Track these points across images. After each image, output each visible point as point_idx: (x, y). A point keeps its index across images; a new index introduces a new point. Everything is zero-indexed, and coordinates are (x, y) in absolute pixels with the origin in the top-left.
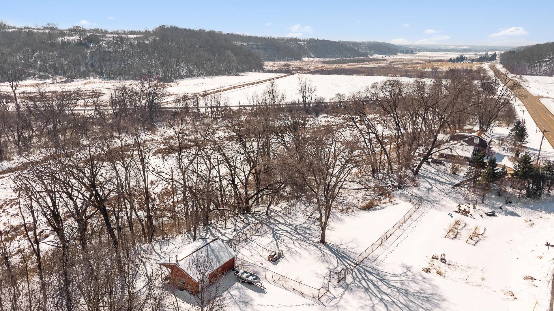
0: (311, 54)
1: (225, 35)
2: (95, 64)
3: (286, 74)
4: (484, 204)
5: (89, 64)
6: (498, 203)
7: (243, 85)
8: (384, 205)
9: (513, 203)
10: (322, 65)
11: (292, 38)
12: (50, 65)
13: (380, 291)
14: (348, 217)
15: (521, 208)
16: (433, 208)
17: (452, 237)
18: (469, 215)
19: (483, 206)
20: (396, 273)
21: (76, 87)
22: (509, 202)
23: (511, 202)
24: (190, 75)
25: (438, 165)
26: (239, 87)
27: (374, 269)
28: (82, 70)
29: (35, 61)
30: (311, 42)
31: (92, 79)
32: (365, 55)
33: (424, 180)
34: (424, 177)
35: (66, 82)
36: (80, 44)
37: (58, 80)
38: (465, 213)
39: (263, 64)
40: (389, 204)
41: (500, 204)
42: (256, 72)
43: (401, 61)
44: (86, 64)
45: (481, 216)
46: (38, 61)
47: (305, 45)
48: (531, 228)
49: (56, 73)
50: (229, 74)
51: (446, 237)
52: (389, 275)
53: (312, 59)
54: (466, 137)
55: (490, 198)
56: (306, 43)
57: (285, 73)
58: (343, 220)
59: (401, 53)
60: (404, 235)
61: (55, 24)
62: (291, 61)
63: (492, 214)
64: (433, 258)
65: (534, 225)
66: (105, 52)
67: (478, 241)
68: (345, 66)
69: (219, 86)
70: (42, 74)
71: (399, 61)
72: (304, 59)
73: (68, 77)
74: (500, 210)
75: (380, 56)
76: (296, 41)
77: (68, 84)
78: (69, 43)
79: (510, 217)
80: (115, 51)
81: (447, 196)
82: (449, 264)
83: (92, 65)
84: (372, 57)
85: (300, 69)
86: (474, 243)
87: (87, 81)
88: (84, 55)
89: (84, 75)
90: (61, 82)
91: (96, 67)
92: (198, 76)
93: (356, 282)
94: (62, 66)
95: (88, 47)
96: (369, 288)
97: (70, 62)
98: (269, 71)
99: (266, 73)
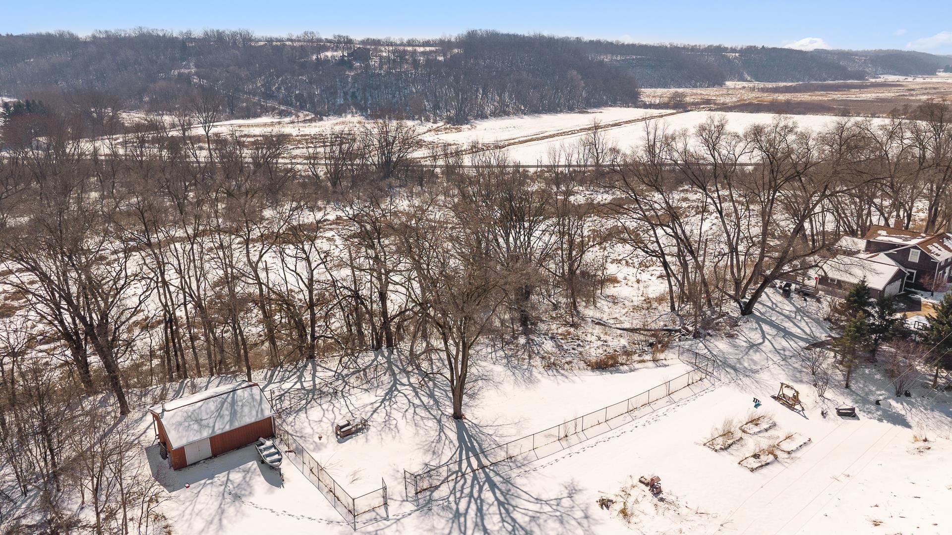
0: (746, 76)
1: (586, 43)
2: (357, 94)
3: (675, 111)
4: (847, 391)
5: (350, 94)
6: (879, 393)
7: (581, 129)
8: (637, 366)
9: (913, 395)
10: (760, 95)
11: (711, 46)
12: (296, 96)
13: (480, 524)
14: (552, 378)
15: (926, 409)
16: (732, 384)
17: (718, 447)
18: (798, 407)
19: (843, 394)
20: (544, 497)
21: (321, 129)
22: (902, 393)
23: (908, 395)
24: (501, 112)
25: (805, 300)
26: (572, 133)
27: (507, 481)
28: (338, 103)
29: (279, 88)
30: (749, 52)
31: (349, 116)
32: (860, 76)
33: (755, 325)
34: (759, 320)
35: (311, 121)
36: (342, 62)
37: (302, 118)
38: (791, 402)
39: (639, 94)
40: (651, 364)
41: (881, 395)
42: (621, 107)
43: (934, 88)
44: (345, 94)
45: (823, 414)
46: (283, 88)
47: (736, 58)
48: (917, 456)
49: (302, 108)
50: (571, 109)
51: (705, 445)
52: (527, 497)
53: (745, 84)
54: (893, 246)
55: (869, 379)
56: (737, 54)
57: (674, 108)
58: (539, 380)
59: (945, 71)
60: (627, 428)
61: (315, 32)
62: (701, 86)
63: (850, 414)
64: (641, 481)
65: (928, 451)
66: (373, 75)
67: (767, 464)
68: (805, 97)
69: (538, 131)
70: (282, 108)
71: (930, 88)
72: (729, 84)
73: (316, 114)
74: (873, 407)
75: (891, 78)
76: (718, 50)
77: (314, 124)
78: (327, 61)
79: (886, 425)
80: (389, 73)
81: (783, 363)
82: (662, 500)
83: (354, 95)
84: (873, 80)
85: (708, 102)
86: (755, 465)
87: (341, 119)
88: (344, 80)
89: (339, 111)
90: (305, 121)
91: (359, 98)
92: (514, 114)
93: (452, 499)
94: (311, 97)
95: (351, 67)
96: (465, 514)
97: (323, 90)
98: (646, 106)
99: (639, 109)
